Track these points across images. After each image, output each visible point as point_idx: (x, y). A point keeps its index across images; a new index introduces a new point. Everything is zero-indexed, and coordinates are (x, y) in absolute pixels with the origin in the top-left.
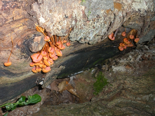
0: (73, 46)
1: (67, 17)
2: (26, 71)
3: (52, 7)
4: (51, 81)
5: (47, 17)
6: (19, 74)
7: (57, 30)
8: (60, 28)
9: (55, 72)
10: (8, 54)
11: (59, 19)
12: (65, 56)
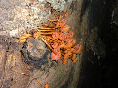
0: (72, 11)
1: (30, 5)
2: (70, 70)
3: (9, 16)
4: (102, 47)
5: (15, 26)
6: (69, 79)
7: (37, 21)
8: (36, 16)
9: (94, 39)
10: (35, 84)
11: (25, 14)
12: (80, 23)
